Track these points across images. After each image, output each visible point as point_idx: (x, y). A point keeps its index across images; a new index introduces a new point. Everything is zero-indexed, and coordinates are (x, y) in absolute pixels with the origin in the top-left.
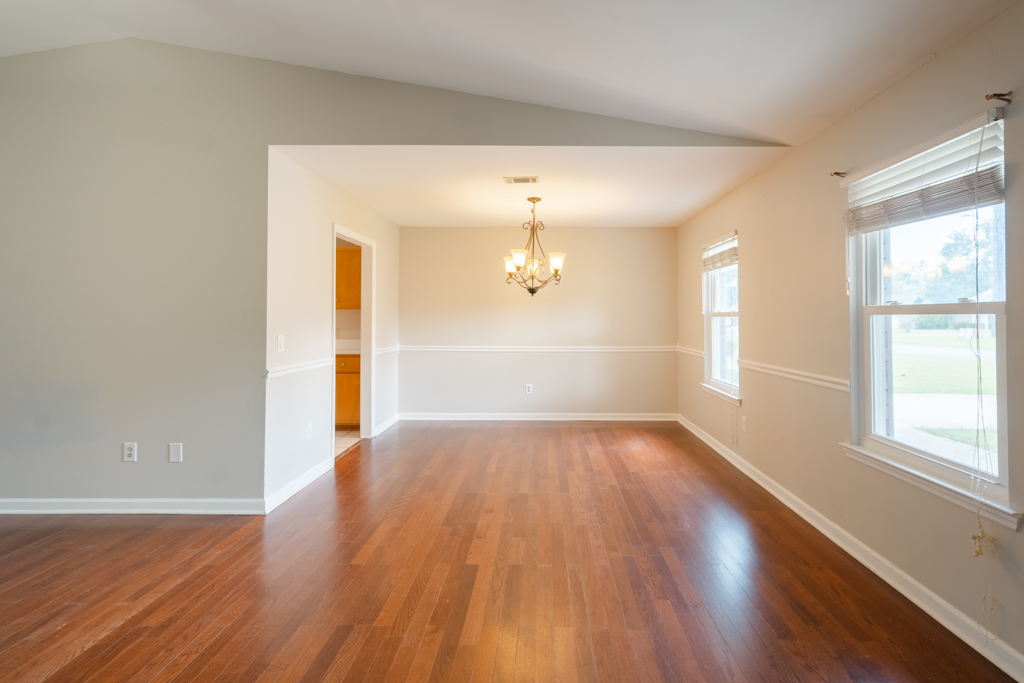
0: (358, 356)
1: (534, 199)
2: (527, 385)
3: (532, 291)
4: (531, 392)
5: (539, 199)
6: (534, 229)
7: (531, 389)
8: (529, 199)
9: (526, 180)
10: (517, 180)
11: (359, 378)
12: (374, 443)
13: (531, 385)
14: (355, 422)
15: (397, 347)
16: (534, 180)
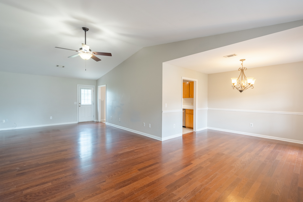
0: (193, 110)
1: (242, 60)
2: (251, 124)
3: (241, 91)
4: (252, 126)
5: (244, 60)
6: (242, 70)
7: (252, 125)
8: (241, 60)
9: (232, 56)
10: (229, 56)
11: (193, 115)
12: (196, 133)
13: (252, 124)
14: (192, 127)
15: (207, 108)
16: (235, 55)
